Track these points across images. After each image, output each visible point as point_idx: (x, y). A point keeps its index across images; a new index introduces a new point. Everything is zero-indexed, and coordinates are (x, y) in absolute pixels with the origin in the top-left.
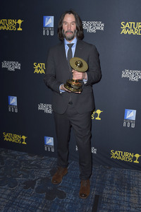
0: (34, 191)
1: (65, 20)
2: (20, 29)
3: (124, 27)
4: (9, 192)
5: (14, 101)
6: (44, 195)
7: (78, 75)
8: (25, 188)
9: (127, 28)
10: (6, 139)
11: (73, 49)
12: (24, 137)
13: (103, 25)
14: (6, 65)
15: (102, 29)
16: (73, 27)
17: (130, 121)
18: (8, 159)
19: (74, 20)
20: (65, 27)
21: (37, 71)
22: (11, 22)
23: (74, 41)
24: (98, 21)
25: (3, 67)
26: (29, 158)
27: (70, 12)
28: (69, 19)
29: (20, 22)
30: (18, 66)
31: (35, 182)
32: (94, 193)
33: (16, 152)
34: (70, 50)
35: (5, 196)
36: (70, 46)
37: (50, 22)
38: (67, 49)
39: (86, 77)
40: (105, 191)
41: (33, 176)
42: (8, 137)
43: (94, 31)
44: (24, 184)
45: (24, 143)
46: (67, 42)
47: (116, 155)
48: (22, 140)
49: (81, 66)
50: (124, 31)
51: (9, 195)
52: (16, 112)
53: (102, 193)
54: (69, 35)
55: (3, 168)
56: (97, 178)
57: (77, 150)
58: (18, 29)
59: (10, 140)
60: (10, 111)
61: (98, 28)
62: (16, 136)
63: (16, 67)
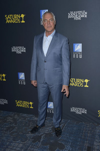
0: (40, 144)
2: (23, 22)
4: (21, 145)
5: (22, 76)
6: (48, 146)
8: (33, 142)
10: (18, 105)
12: (31, 103)
13: (86, 13)
14: (14, 49)
15: (86, 16)
18: (20, 120)
22: (16, 16)
25: (12, 51)
26: (36, 119)
29: (23, 16)
30: (24, 50)
31: (40, 137)
32: (86, 145)
33: (25, 115)
40: (95, 143)
42: (19, 104)
43: (80, 19)
44: (32, 138)
45: (31, 107)
48: (30, 105)
51: (22, 148)
52: (25, 84)
53: (93, 145)
55: (16, 128)
56: (88, 133)
57: (71, 111)
58: (22, 22)
59: (21, 106)
60: (20, 83)
61: (83, 16)
62: (25, 102)
63: (22, 51)
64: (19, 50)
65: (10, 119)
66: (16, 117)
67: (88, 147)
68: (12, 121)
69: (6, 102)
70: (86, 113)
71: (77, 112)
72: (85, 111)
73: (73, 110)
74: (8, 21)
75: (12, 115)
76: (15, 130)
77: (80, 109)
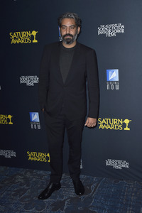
2: (35, 41)
5: (35, 117)
8: (54, 210)
10: (30, 158)
13: (123, 27)
14: (24, 80)
15: (123, 31)
18: (34, 179)
22: (25, 34)
24: (117, 23)
25: (21, 82)
29: (34, 33)
30: (37, 80)
31: (64, 202)
33: (41, 172)
41: (62, 197)
43: (114, 35)
44: (52, 205)
45: (49, 161)
48: (47, 158)
52: (39, 128)
55: (29, 190)
56: (132, 195)
57: (107, 164)
58: (33, 41)
59: (35, 159)
60: (32, 127)
61: (118, 31)
62: (40, 154)
63: (35, 82)
64: (31, 80)
65: (20, 179)
66: (28, 175)
68: (22, 181)
69: (14, 154)
70: (127, 167)
71: (116, 166)
72: (126, 165)
73: (109, 163)
74: (14, 41)
75: (23, 173)
76: (27, 194)
77: (120, 162)
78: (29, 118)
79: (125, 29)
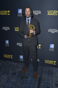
0: (16, 76)
1: (26, 10)
2: (9, 14)
3: (49, 12)
4: (6, 77)
5: (7, 42)
6: (20, 78)
7: (31, 31)
8: (12, 75)
9: (50, 13)
10: (5, 57)
11: (30, 21)
12: (12, 56)
13: (40, 12)
14: (4, 28)
16: (29, 13)
17: (52, 48)
18: (6, 64)
19: (30, 10)
20: (26, 13)
21: (16, 30)
22: (5, 12)
23: (30, 18)
24: (39, 10)
26: (14, 64)
27: (28, 7)
28: (28, 10)
29: (9, 11)
30: (9, 28)
31: (16, 73)
32: (39, 76)
33: (8, 62)
34: (28, 22)
35: (5, 79)
36: (28, 20)
37: (20, 11)
38: (27, 21)
39: (35, 32)
40: (43, 76)
41: (16, 71)
42: (6, 56)
43: (37, 14)
45: (12, 58)
46: (27, 19)
47: (47, 62)
48: (11, 57)
49: (33, 28)
50: (49, 14)
51: (7, 78)
52: (8, 46)
53: (42, 76)
54: (28, 16)
56: (40, 71)
59: (6, 57)
62: (8, 55)
63: (8, 29)
64: (6, 29)
66: (4, 62)
67: (40, 78)
68: (2, 65)
72: (38, 60)
74: (1, 14)
75: (2, 62)
76: (3, 69)
78: (5, 42)
79: (41, 13)
